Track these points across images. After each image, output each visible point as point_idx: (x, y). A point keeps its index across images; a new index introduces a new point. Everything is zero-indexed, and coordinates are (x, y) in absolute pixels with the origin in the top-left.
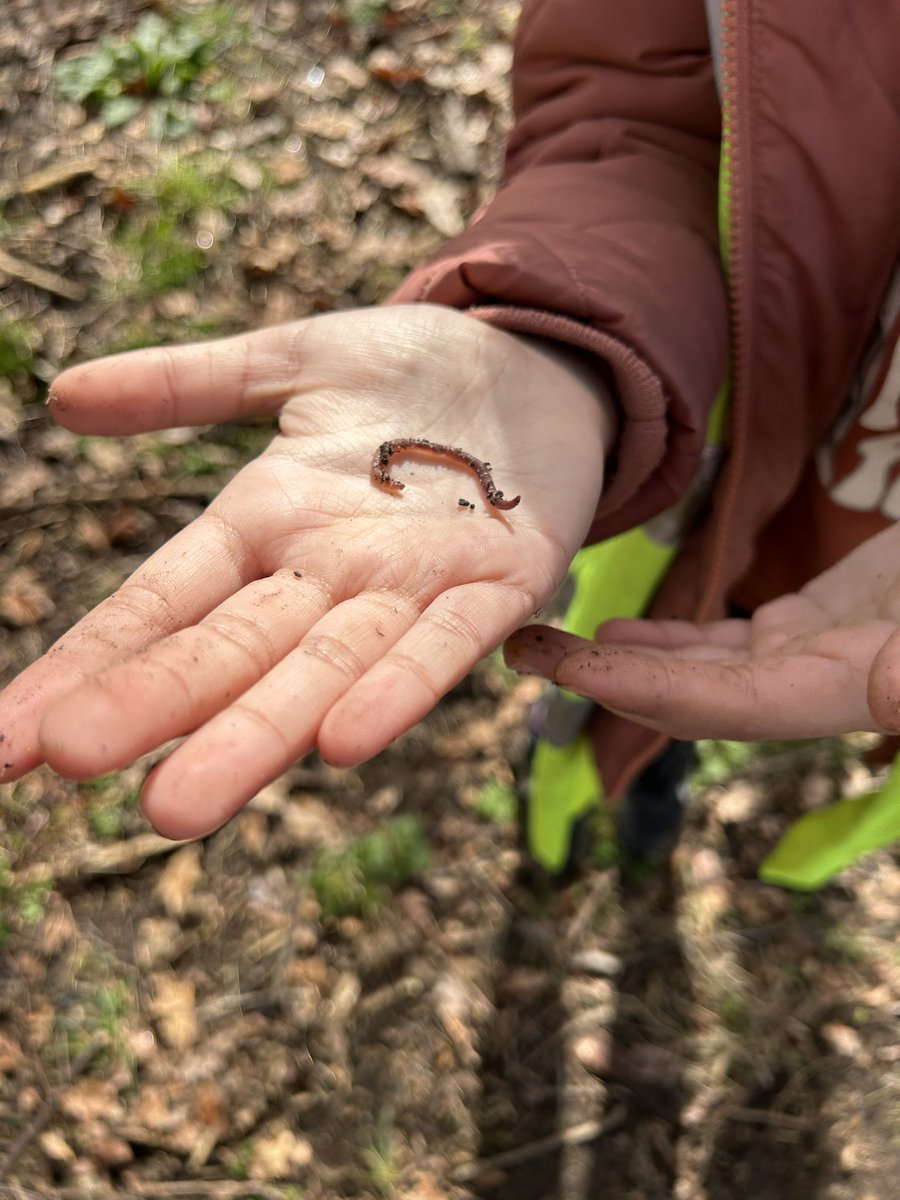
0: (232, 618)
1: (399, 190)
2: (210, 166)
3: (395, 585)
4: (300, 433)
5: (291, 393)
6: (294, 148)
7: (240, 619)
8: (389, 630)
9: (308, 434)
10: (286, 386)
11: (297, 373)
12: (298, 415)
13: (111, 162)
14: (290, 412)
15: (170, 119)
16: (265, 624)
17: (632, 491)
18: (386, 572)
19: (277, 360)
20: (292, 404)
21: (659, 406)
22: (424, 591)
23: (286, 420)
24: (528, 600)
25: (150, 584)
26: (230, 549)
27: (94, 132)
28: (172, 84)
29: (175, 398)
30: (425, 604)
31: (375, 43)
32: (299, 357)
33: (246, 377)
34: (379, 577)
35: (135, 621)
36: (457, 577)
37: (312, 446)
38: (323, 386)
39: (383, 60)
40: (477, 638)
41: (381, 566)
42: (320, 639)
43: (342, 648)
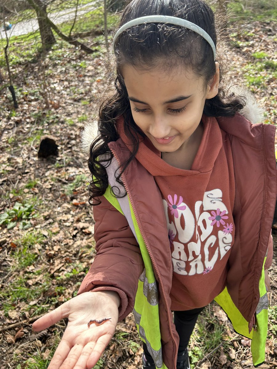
0: (71, 355)
1: (84, 228)
2: (35, 233)
3: (92, 340)
4: (73, 321)
5: (69, 314)
6: (56, 224)
7: (73, 354)
8: (92, 348)
9: (74, 321)
10: (69, 313)
11: (70, 310)
12: (71, 318)
13: (9, 237)
14: (70, 317)
15: (25, 224)
16: (76, 354)
17: (125, 310)
18: (90, 339)
19: (66, 309)
20: (70, 316)
21: (125, 296)
22: (96, 340)
23: (69, 319)
24: (111, 335)
25: (58, 354)
26: (67, 344)
27: (5, 231)
28: (24, 217)
29: (52, 320)
30: (96, 341)
31: (72, 199)
32: (69, 308)
33: (62, 313)
34: (89, 340)
35: (58, 360)
36: (100, 335)
37: (74, 322)
38: (74, 312)
39: (75, 201)
40: (104, 344)
41: (89, 338)
42: (83, 352)
43: (87, 352)
